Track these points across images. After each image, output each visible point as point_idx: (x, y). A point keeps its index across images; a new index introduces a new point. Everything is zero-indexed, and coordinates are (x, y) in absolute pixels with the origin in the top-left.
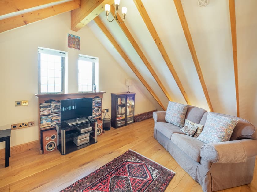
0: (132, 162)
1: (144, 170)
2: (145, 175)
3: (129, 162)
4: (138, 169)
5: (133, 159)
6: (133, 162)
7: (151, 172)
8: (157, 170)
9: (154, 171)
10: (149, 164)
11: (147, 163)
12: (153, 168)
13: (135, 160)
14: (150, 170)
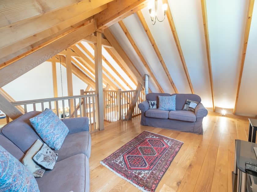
0: (143, 170)
1: (129, 162)
2: (129, 158)
3: (147, 170)
4: (136, 162)
5: (143, 175)
6: (141, 170)
7: (123, 161)
8: (116, 163)
9: (121, 162)
10: (123, 169)
11: (126, 170)
12: (120, 165)
13: (139, 174)
14: (124, 163)
